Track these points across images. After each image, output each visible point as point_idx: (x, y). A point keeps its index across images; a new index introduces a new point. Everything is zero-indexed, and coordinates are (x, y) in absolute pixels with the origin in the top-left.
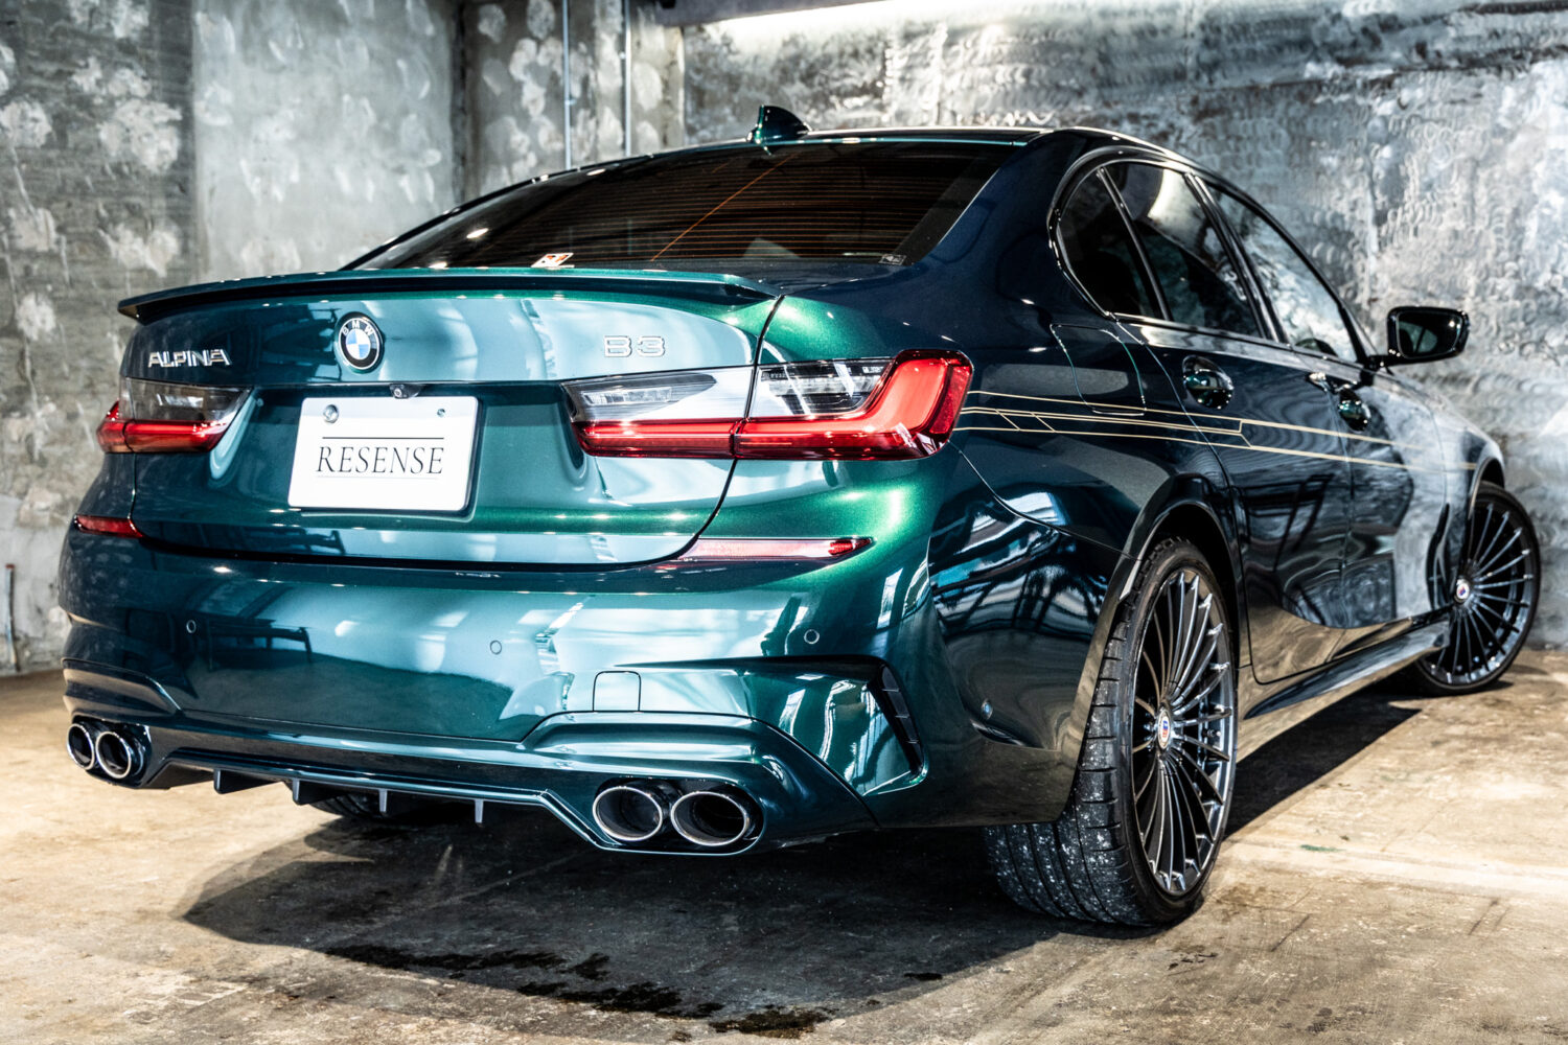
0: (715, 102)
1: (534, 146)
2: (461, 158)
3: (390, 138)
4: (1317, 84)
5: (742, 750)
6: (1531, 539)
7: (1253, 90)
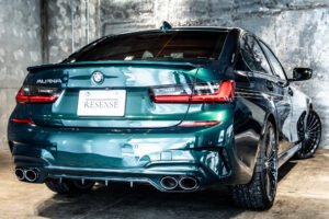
0: (109, 13)
1: (63, 24)
2: (43, 27)
3: (26, 21)
4: (262, 13)
5: (193, 168)
6: (319, 122)
7: (247, 13)
